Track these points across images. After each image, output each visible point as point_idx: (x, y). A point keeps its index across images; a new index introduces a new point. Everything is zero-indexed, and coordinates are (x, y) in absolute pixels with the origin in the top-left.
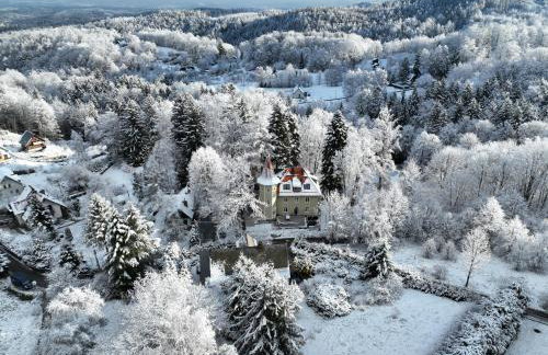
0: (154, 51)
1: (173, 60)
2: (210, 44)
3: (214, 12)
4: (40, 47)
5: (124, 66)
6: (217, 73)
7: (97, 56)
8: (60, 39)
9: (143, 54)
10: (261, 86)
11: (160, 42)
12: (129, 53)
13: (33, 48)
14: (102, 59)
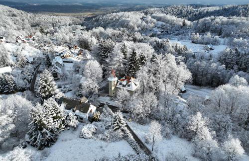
0: (154, 23)
1: (162, 27)
2: (179, 21)
3: (197, 6)
4: (114, 19)
5: (140, 29)
6: (177, 35)
7: (131, 24)
8: (122, 16)
9: (149, 24)
10: (193, 42)
11: (159, 19)
12: (144, 23)
13: (112, 19)
14: (133, 25)
